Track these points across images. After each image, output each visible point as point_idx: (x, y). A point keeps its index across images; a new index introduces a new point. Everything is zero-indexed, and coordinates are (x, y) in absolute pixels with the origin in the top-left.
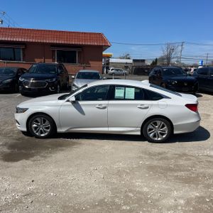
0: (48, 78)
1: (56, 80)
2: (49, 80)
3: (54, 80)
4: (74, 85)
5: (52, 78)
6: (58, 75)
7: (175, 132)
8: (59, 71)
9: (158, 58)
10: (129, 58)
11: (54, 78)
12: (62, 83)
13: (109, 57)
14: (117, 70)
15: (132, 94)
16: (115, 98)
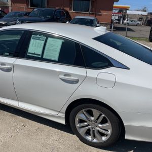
7: (127, 137)
14: (132, 21)
15: (56, 51)
16: (28, 54)
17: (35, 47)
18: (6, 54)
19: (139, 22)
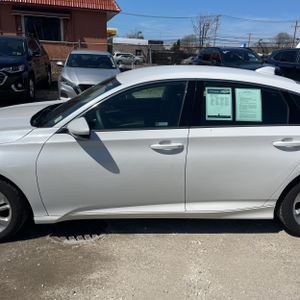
0: (8, 65)
1: (26, 69)
2: (10, 70)
3: (21, 69)
4: (64, 80)
5: (15, 65)
6: (29, 58)
8: (31, 52)
9: (181, 38)
10: (142, 38)
11: (20, 64)
12: (37, 76)
13: (112, 34)
14: (126, 56)
15: (255, 107)
16: (207, 119)
17: (216, 104)
18: (161, 124)
19: (137, 58)
